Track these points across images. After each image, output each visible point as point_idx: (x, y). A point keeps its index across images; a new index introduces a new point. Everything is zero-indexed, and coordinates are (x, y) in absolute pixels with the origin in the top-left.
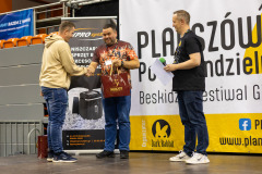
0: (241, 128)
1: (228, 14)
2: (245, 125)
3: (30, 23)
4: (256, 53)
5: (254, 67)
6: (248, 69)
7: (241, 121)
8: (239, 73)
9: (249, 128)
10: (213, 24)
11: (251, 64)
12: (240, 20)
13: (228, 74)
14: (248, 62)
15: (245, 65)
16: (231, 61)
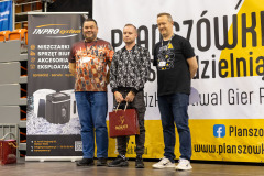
0: (216, 134)
1: (205, 12)
2: (219, 132)
3: (9, 16)
4: (232, 55)
5: (229, 70)
6: (223, 72)
7: (216, 128)
8: (214, 76)
9: (223, 135)
10: (189, 23)
11: (226, 67)
12: (216, 19)
13: (204, 77)
14: (223, 64)
15: (220, 68)
16: (206, 63)
